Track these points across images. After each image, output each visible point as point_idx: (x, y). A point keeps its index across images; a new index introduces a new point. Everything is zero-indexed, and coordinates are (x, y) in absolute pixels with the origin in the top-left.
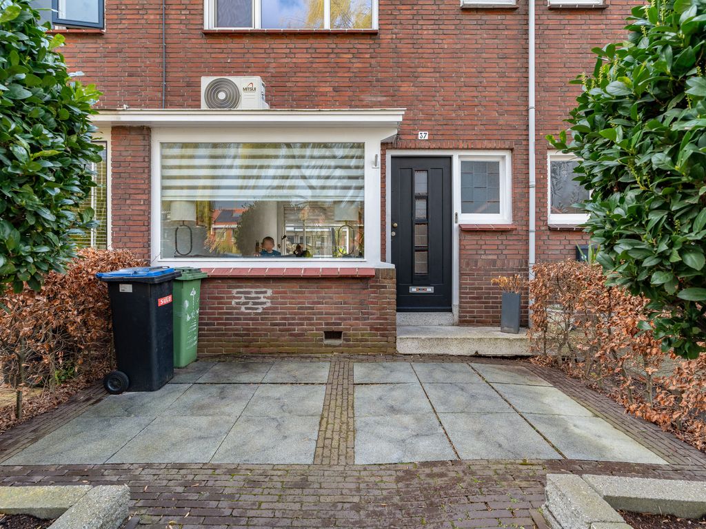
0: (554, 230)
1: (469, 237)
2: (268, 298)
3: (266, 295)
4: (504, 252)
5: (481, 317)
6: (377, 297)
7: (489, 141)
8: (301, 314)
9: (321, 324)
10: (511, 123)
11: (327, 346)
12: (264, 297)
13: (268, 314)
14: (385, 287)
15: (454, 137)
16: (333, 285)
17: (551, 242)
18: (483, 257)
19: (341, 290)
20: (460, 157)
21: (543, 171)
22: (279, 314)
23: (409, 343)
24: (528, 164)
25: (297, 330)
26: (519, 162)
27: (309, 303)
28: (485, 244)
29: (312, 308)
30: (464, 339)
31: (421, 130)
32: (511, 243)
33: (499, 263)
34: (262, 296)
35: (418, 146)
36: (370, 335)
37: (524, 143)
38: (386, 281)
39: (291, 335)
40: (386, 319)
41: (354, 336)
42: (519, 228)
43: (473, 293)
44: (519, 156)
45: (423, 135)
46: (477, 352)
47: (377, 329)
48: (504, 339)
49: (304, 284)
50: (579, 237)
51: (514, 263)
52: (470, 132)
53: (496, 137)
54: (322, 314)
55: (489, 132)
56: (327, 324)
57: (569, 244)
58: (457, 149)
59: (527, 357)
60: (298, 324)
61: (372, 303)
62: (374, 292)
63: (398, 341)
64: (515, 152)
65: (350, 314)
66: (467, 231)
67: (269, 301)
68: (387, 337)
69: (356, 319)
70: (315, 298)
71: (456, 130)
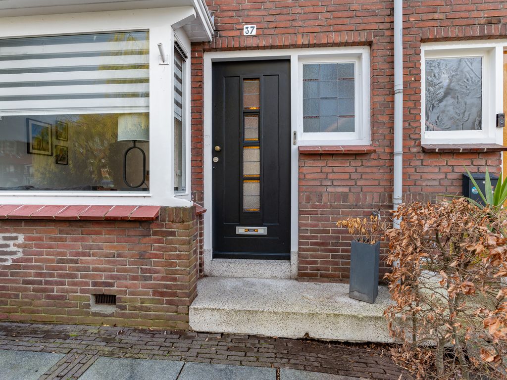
0: (430, 152)
1: (310, 162)
2: (19, 246)
3: (17, 242)
4: (360, 183)
5: (327, 269)
6: (162, 248)
7: (337, 33)
8: (61, 269)
9: (87, 284)
10: (368, 7)
11: (95, 314)
12: (15, 245)
13: (19, 267)
14: (173, 234)
15: (291, 30)
16: (104, 229)
17: (426, 169)
18: (330, 189)
19: (113, 237)
20: (300, 58)
21: (414, 71)
22: (33, 267)
23: (207, 315)
24: (393, 62)
25: (56, 290)
26: (380, 59)
27: (71, 254)
28: (333, 172)
29: (76, 262)
30: (288, 313)
31: (247, 23)
32: (368, 170)
33: (351, 198)
34: (11, 243)
35: (243, 45)
36: (153, 301)
37: (387, 33)
38: (175, 225)
39: (48, 297)
40: (175, 280)
41: (130, 302)
42: (380, 150)
43: (316, 238)
44: (380, 52)
45: (250, 30)
46: (307, 334)
47: (162, 294)
48: (349, 316)
49: (65, 228)
50: (468, 162)
51: (372, 198)
52: (312, 23)
53: (347, 27)
54: (88, 269)
55: (339, 21)
56: (95, 284)
57: (453, 171)
58: (295, 46)
59: (387, 346)
60: (57, 283)
61: (156, 256)
62: (159, 241)
63: (191, 312)
64: (375, 47)
65: (125, 271)
66: (308, 154)
67: (21, 250)
68: (177, 305)
69: (134, 278)
70: (79, 247)
71: (293, 20)
